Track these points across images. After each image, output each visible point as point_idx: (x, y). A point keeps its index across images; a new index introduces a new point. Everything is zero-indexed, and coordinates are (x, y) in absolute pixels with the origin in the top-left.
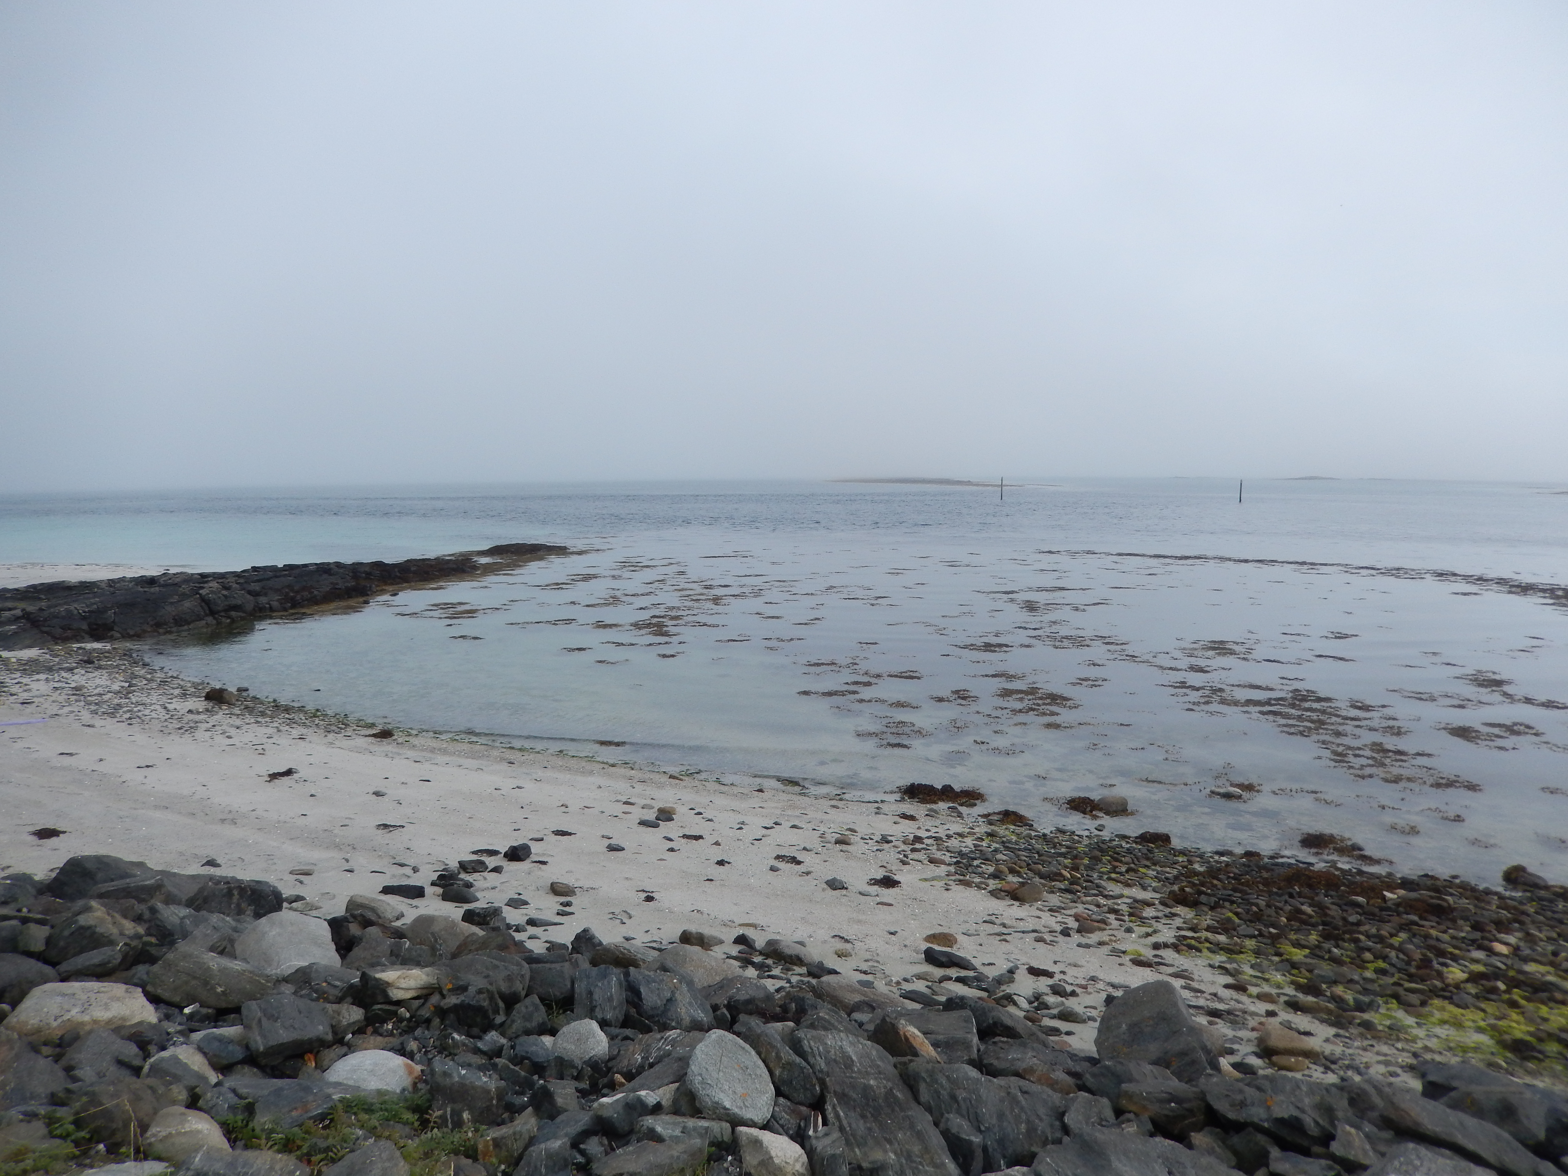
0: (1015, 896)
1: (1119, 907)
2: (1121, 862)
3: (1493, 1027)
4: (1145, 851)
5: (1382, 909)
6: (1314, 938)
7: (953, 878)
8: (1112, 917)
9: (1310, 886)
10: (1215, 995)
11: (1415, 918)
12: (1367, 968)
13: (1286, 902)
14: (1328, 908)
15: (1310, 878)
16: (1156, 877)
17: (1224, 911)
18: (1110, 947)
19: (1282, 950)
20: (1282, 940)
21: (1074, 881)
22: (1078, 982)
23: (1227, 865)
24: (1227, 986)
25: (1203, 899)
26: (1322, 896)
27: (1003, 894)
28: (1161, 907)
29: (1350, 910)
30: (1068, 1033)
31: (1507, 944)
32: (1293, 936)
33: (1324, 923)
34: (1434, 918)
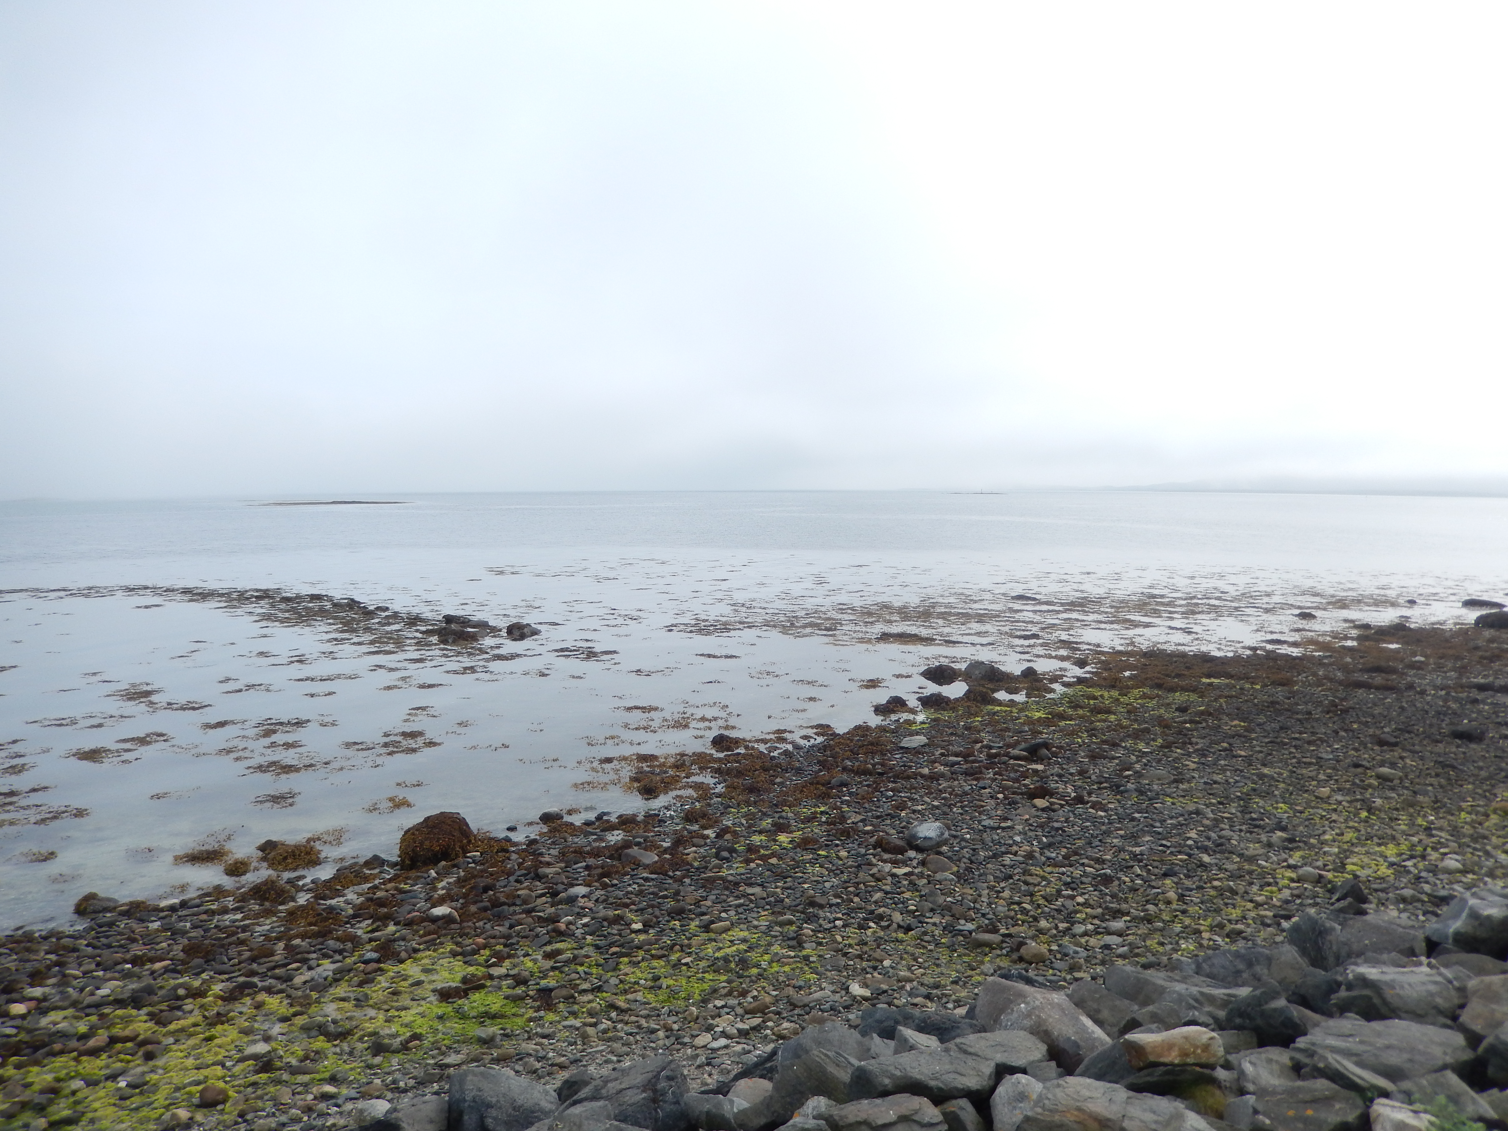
31: (31, 999)
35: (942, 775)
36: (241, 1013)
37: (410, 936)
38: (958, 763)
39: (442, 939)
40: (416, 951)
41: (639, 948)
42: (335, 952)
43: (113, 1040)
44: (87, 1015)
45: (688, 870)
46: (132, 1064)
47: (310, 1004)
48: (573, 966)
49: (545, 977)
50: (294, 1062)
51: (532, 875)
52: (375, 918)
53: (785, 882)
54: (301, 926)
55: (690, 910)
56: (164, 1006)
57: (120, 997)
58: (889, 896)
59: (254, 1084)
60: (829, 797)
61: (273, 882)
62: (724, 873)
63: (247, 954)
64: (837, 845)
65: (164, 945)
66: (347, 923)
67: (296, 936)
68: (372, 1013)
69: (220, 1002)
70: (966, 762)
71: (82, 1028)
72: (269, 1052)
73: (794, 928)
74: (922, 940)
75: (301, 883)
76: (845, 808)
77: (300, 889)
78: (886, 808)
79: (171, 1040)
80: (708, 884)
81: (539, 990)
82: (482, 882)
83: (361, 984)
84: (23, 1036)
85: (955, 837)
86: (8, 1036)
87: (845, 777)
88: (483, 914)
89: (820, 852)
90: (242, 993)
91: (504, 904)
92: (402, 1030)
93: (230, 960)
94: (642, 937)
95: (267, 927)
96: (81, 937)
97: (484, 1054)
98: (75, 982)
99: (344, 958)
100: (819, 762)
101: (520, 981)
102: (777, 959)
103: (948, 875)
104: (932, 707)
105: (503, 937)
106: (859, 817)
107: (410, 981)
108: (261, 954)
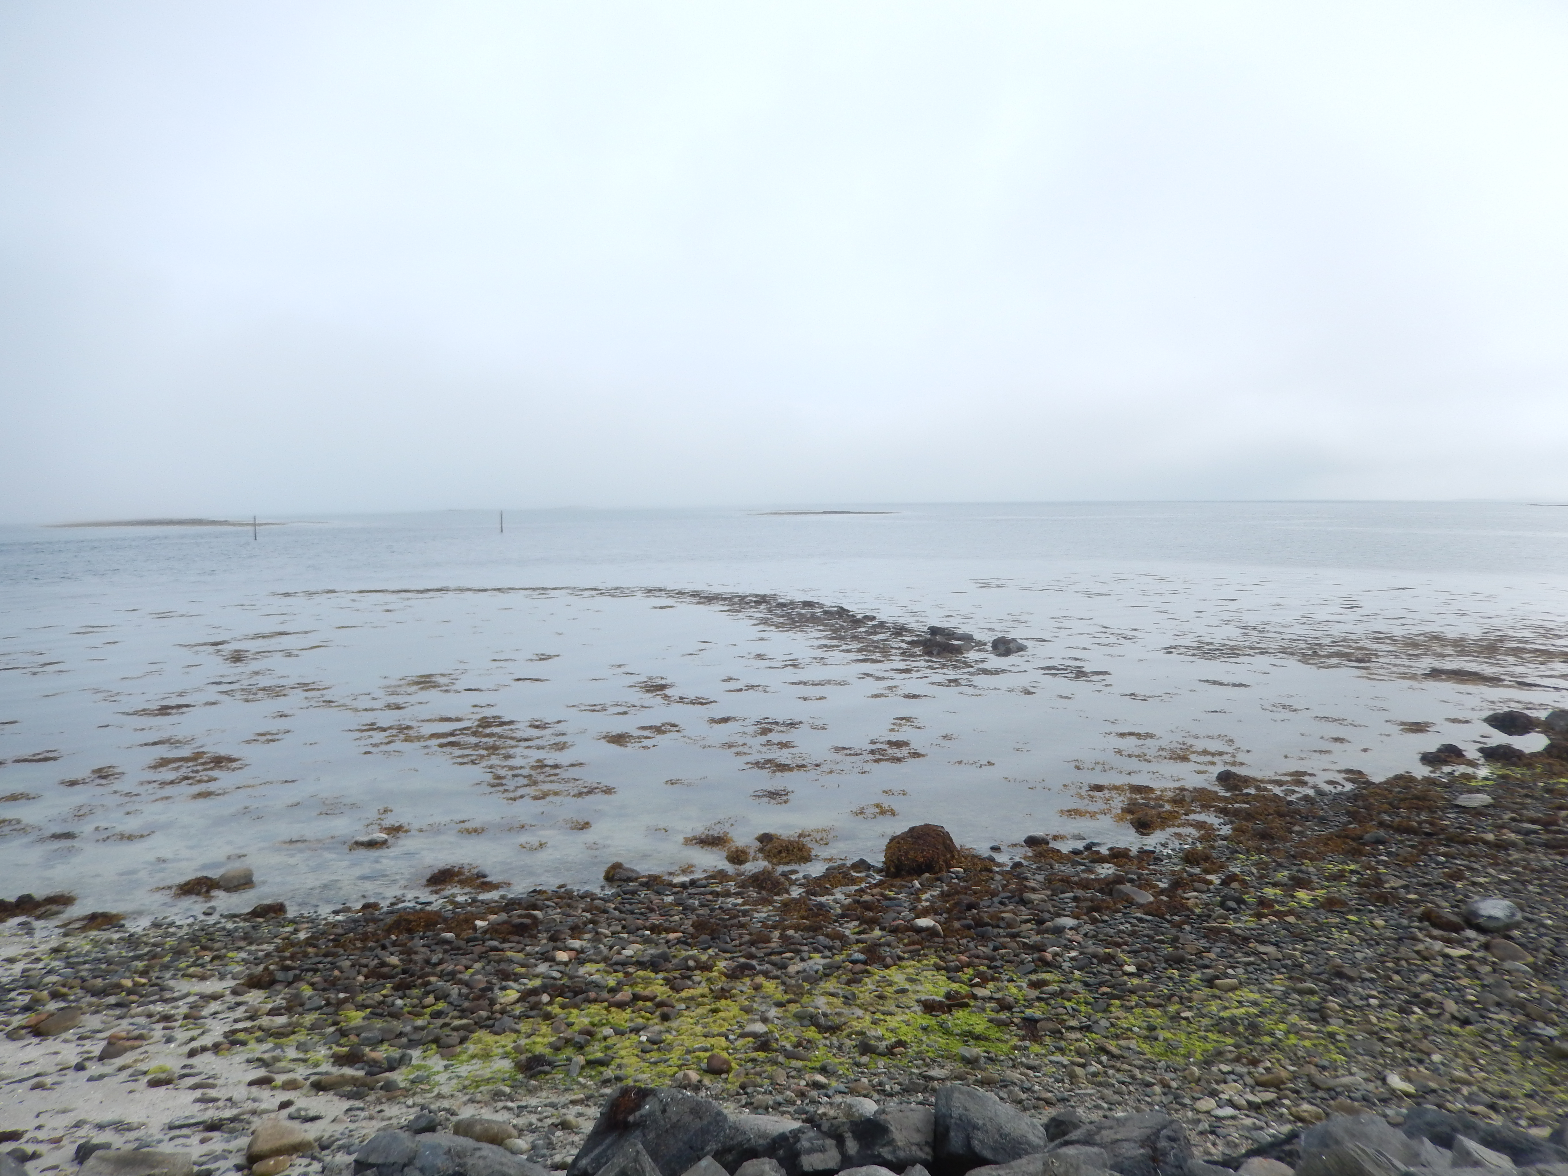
1: (176, 1011)
2: (211, 949)
3: (519, 1048)
5: (468, 941)
6: (384, 992)
8: (159, 1027)
9: (410, 931)
10: (231, 1099)
11: (497, 943)
12: (423, 1015)
13: (375, 956)
14: (416, 953)
15: (410, 922)
16: (244, 960)
17: (301, 984)
18: (131, 1071)
19: (341, 1017)
20: (348, 1005)
21: (133, 990)
22: (52, 1135)
23: (337, 925)
24: (251, 1083)
25: (284, 975)
26: (417, 940)
27: (23, 1031)
28: (229, 998)
29: (438, 948)
31: (572, 950)
32: (360, 998)
33: (404, 972)
34: (516, 938)
35: (1513, 844)
36: (742, 992)
37: (895, 944)
38: (1535, 832)
39: (926, 951)
40: (901, 959)
41: (1132, 992)
42: (825, 947)
43: (636, 998)
44: (615, 971)
45: (1188, 916)
46: (651, 1022)
47: (802, 994)
48: (1059, 1000)
49: (1030, 1006)
50: (788, 1047)
51: (1017, 898)
52: (862, 920)
53: (1306, 945)
54: (793, 919)
55: (1190, 961)
56: (677, 974)
57: (641, 959)
58: (1441, 979)
59: (753, 1060)
60: (1361, 853)
61: (769, 873)
62: (1231, 925)
63: (747, 938)
64: (1371, 912)
65: (677, 918)
66: (836, 921)
67: (790, 928)
68: (859, 1012)
69: (724, 978)
70: (1548, 831)
71: (612, 983)
72: (766, 1033)
73: (1316, 998)
74: (1484, 1038)
75: (793, 877)
76: (1382, 870)
77: (793, 883)
78: (1436, 875)
79: (683, 1006)
80: (1213, 934)
81: (1024, 1019)
82: (967, 899)
83: (849, 983)
84: (565, 980)
85: (1530, 921)
86: (555, 979)
87: (1382, 833)
88: (967, 932)
89: (1350, 917)
90: (742, 973)
91: (988, 924)
92: (888, 1034)
93: (732, 940)
94: (1136, 981)
95: (765, 915)
96: (609, 901)
97: (968, 1073)
98: (605, 940)
99: (834, 954)
100: (1348, 813)
101: (1004, 1006)
102: (1294, 1030)
103: (1519, 964)
104: (1498, 760)
105: (987, 958)
106: (1401, 882)
107: (895, 988)
108: (759, 939)
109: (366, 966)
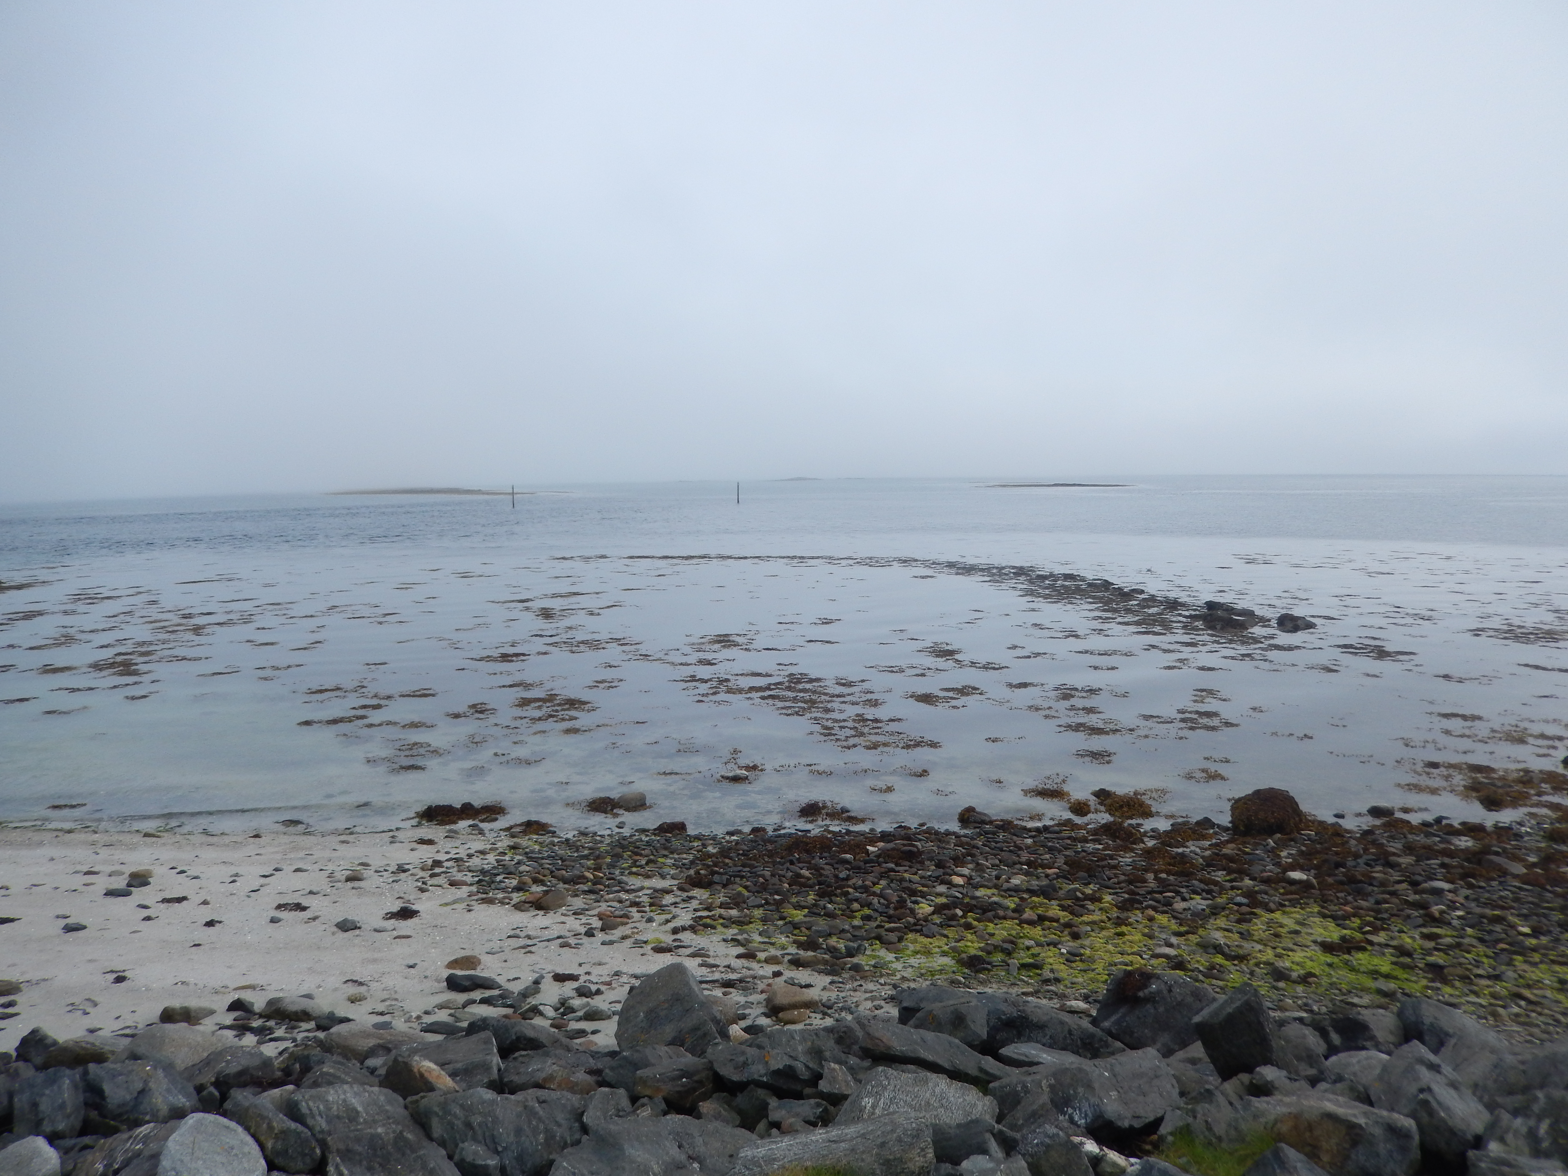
0: (539, 905)
1: (641, 900)
2: (641, 855)
3: (954, 949)
4: (663, 841)
5: (866, 862)
6: (811, 897)
7: (475, 898)
8: (634, 909)
9: (808, 852)
10: (728, 967)
11: (892, 865)
12: (855, 917)
13: (788, 869)
14: (823, 869)
15: (807, 844)
16: (674, 865)
17: (735, 886)
18: (632, 940)
19: (785, 914)
20: (786, 905)
21: (597, 881)
22: (603, 979)
23: (737, 843)
24: (738, 957)
25: (716, 878)
26: (817, 859)
27: (527, 905)
28: (679, 893)
29: (841, 867)
30: (594, 1032)
31: (962, 875)
32: (794, 900)
33: (820, 883)
34: (907, 863)
36: (1137, 921)
37: (1271, 892)
39: (1306, 901)
40: (1282, 905)
42: (1203, 890)
43: (1041, 918)
44: (1010, 896)
46: (1063, 939)
47: (1197, 927)
48: (1458, 952)
49: (1430, 955)
50: (1203, 968)
51: (1382, 861)
52: (1229, 871)
54: (1161, 864)
56: (1069, 902)
57: (1030, 888)
61: (1117, 824)
63: (1123, 877)
65: (1047, 857)
66: (1203, 870)
67: (1161, 871)
68: (1260, 946)
69: (1115, 909)
71: (1012, 905)
72: (1176, 956)
75: (1142, 829)
77: (1144, 834)
79: (1088, 928)
81: (1427, 965)
82: (1330, 859)
83: (1239, 921)
84: (970, 900)
86: (959, 898)
88: (1342, 887)
90: (1132, 906)
91: (1360, 882)
92: (1296, 967)
93: (1109, 878)
94: (1534, 941)
95: (1130, 860)
96: (975, 839)
98: (989, 870)
99: (1214, 897)
101: (1403, 952)
105: (1371, 910)
107: (1288, 929)
108: (1135, 880)
109: (784, 876)
